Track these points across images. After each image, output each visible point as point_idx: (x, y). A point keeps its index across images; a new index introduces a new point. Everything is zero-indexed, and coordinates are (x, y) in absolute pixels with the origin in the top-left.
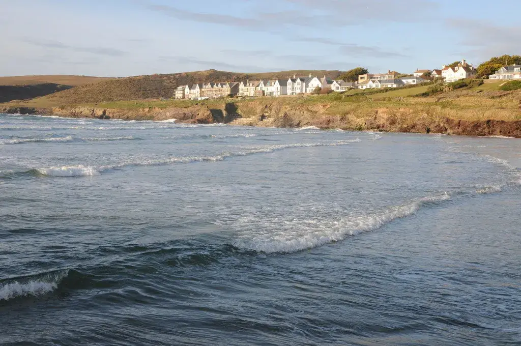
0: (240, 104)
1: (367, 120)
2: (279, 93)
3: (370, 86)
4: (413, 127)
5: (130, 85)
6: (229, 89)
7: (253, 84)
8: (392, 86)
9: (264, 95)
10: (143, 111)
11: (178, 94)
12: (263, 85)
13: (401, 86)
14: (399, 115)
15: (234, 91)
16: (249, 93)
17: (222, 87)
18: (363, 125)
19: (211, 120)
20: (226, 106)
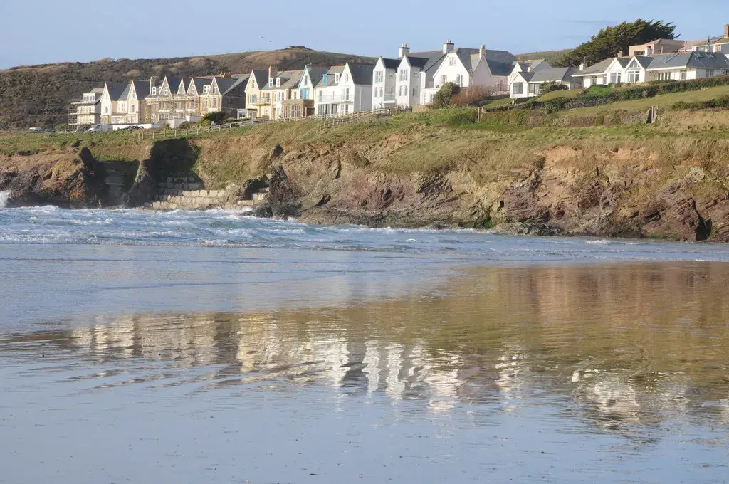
0: (205, 144)
1: (505, 191)
2: (351, 109)
3: (614, 78)
4: (655, 214)
6: (219, 97)
7: (284, 81)
8: (684, 76)
9: (311, 112)
11: (84, 115)
12: (309, 81)
14: (612, 173)
15: (235, 98)
16: (270, 108)
17: (200, 91)
18: (495, 208)
19: (77, 193)
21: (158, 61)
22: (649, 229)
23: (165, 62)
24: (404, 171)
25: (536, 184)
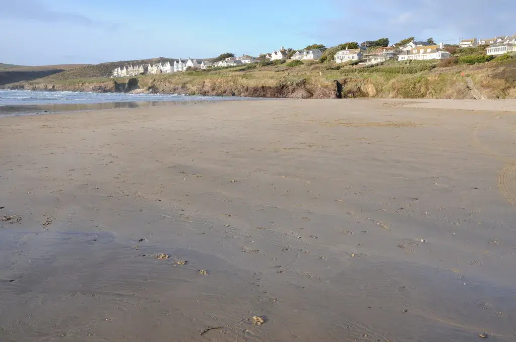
0: (140, 79)
1: (197, 88)
3: (221, 65)
4: (225, 92)
5: (100, 69)
6: (143, 69)
7: (156, 66)
8: (233, 65)
9: (162, 72)
10: (79, 85)
11: (115, 74)
12: (161, 66)
13: (240, 64)
14: (217, 84)
15: (146, 69)
16: (153, 71)
17: (139, 68)
18: (196, 91)
19: (114, 90)
20: (129, 81)
21: (131, 61)
22: (224, 95)
23: (133, 61)
24: (178, 84)
25: (203, 87)
